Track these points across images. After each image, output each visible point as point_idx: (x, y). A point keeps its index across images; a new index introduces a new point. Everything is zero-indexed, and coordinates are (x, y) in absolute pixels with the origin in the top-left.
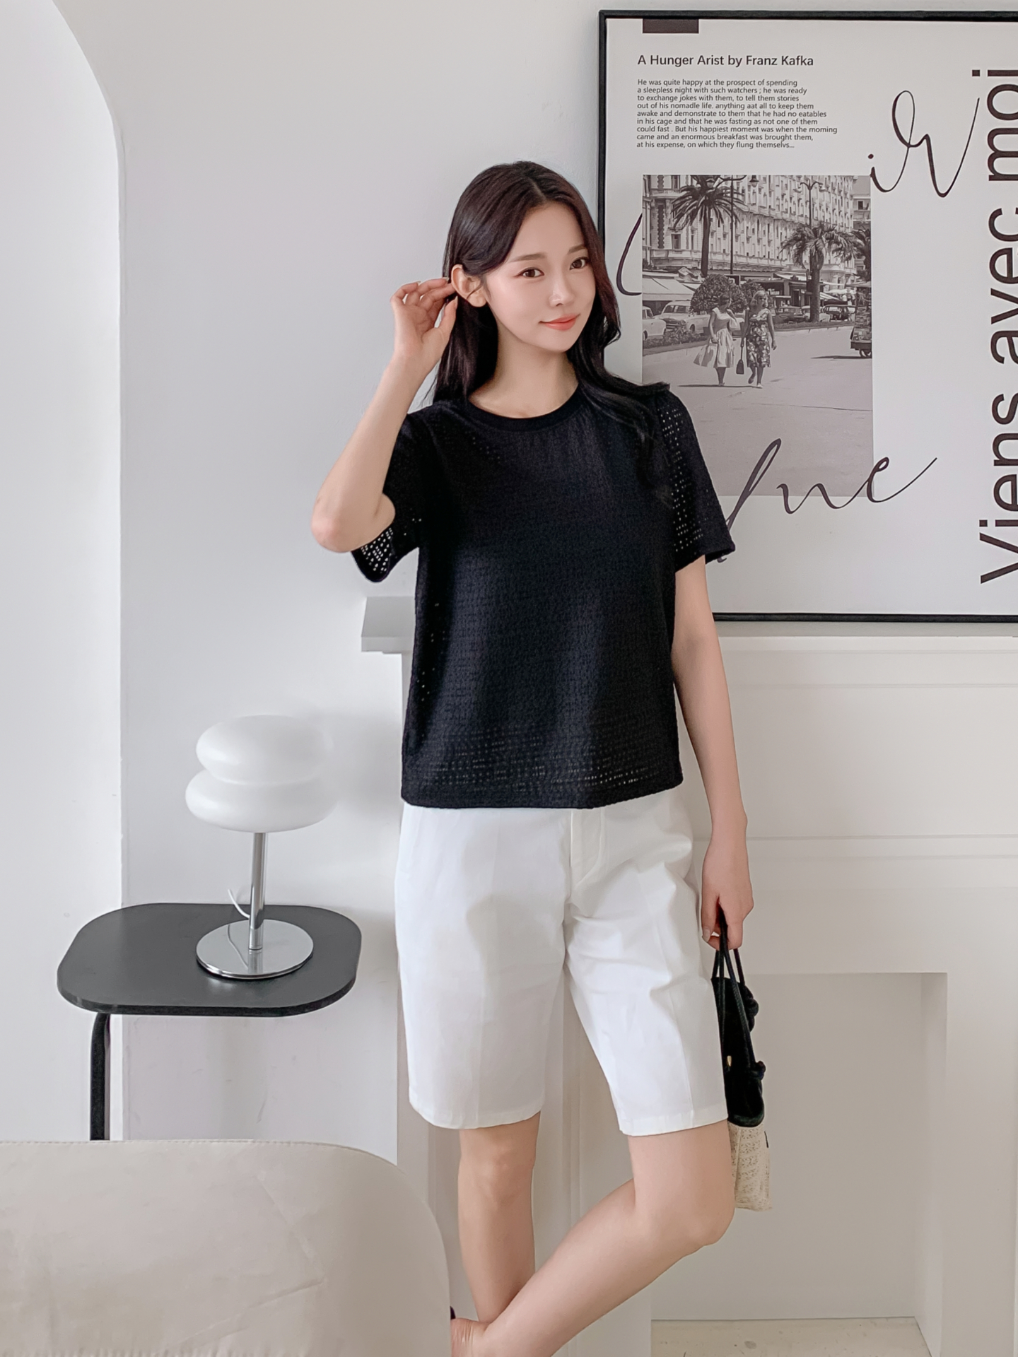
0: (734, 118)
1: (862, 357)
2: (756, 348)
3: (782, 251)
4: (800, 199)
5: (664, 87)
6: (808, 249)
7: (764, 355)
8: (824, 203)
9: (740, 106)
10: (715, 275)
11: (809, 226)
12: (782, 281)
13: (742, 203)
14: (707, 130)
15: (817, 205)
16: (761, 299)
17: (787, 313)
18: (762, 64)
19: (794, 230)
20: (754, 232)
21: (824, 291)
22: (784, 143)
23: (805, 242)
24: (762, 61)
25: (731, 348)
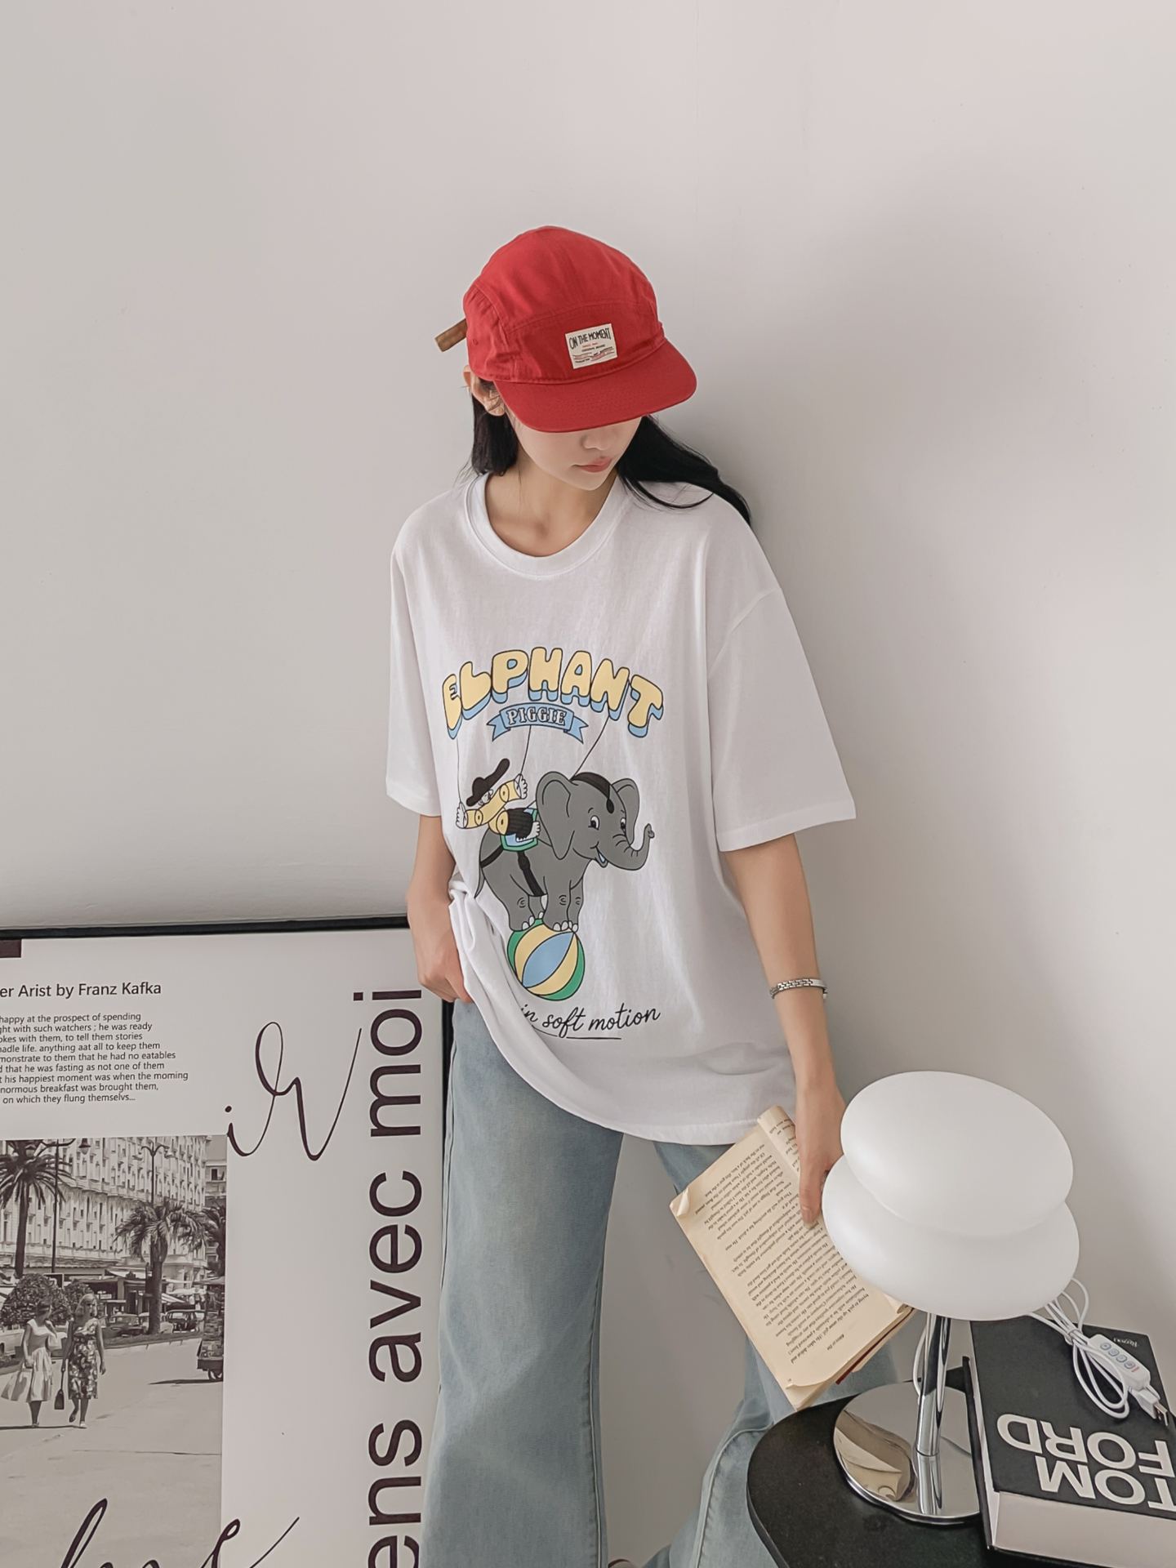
0: (62, 1063)
1: (211, 1380)
2: (80, 1372)
3: (116, 1239)
4: (141, 1168)
6: (149, 1235)
7: (90, 1382)
8: (170, 1173)
9: (70, 1048)
10: (32, 1275)
11: (151, 1204)
12: (116, 1280)
13: (69, 1176)
14: (28, 1080)
15: (161, 1177)
16: (89, 1305)
17: (120, 1323)
18: (98, 993)
19: (132, 1210)
20: (82, 1215)
21: (168, 1292)
22: (123, 1094)
23: (145, 1226)
24: (98, 990)
25: (49, 1374)
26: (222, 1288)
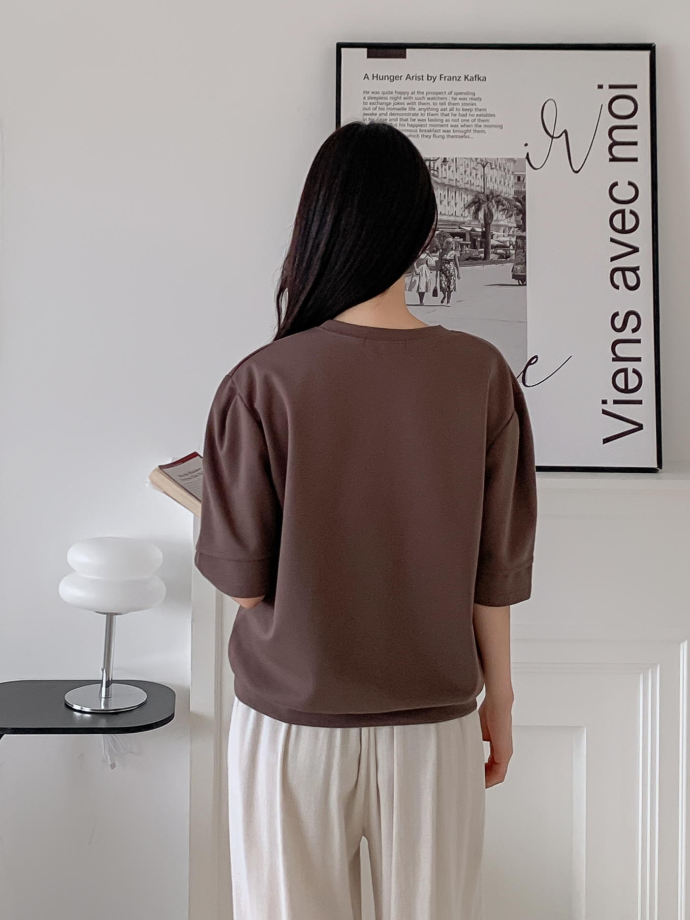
0: (431, 118)
1: (520, 285)
2: (446, 278)
3: (464, 211)
4: (477, 174)
5: (382, 96)
6: (483, 210)
7: (452, 283)
8: (494, 177)
9: (436, 109)
11: (483, 193)
12: (465, 231)
13: (437, 177)
14: (411, 126)
15: (489, 179)
16: (450, 244)
17: (467, 254)
18: (451, 80)
19: (473, 196)
20: (445, 197)
21: (494, 239)
22: (466, 135)
23: (481, 205)
24: (451, 78)
25: (429, 278)
26: (523, 238)
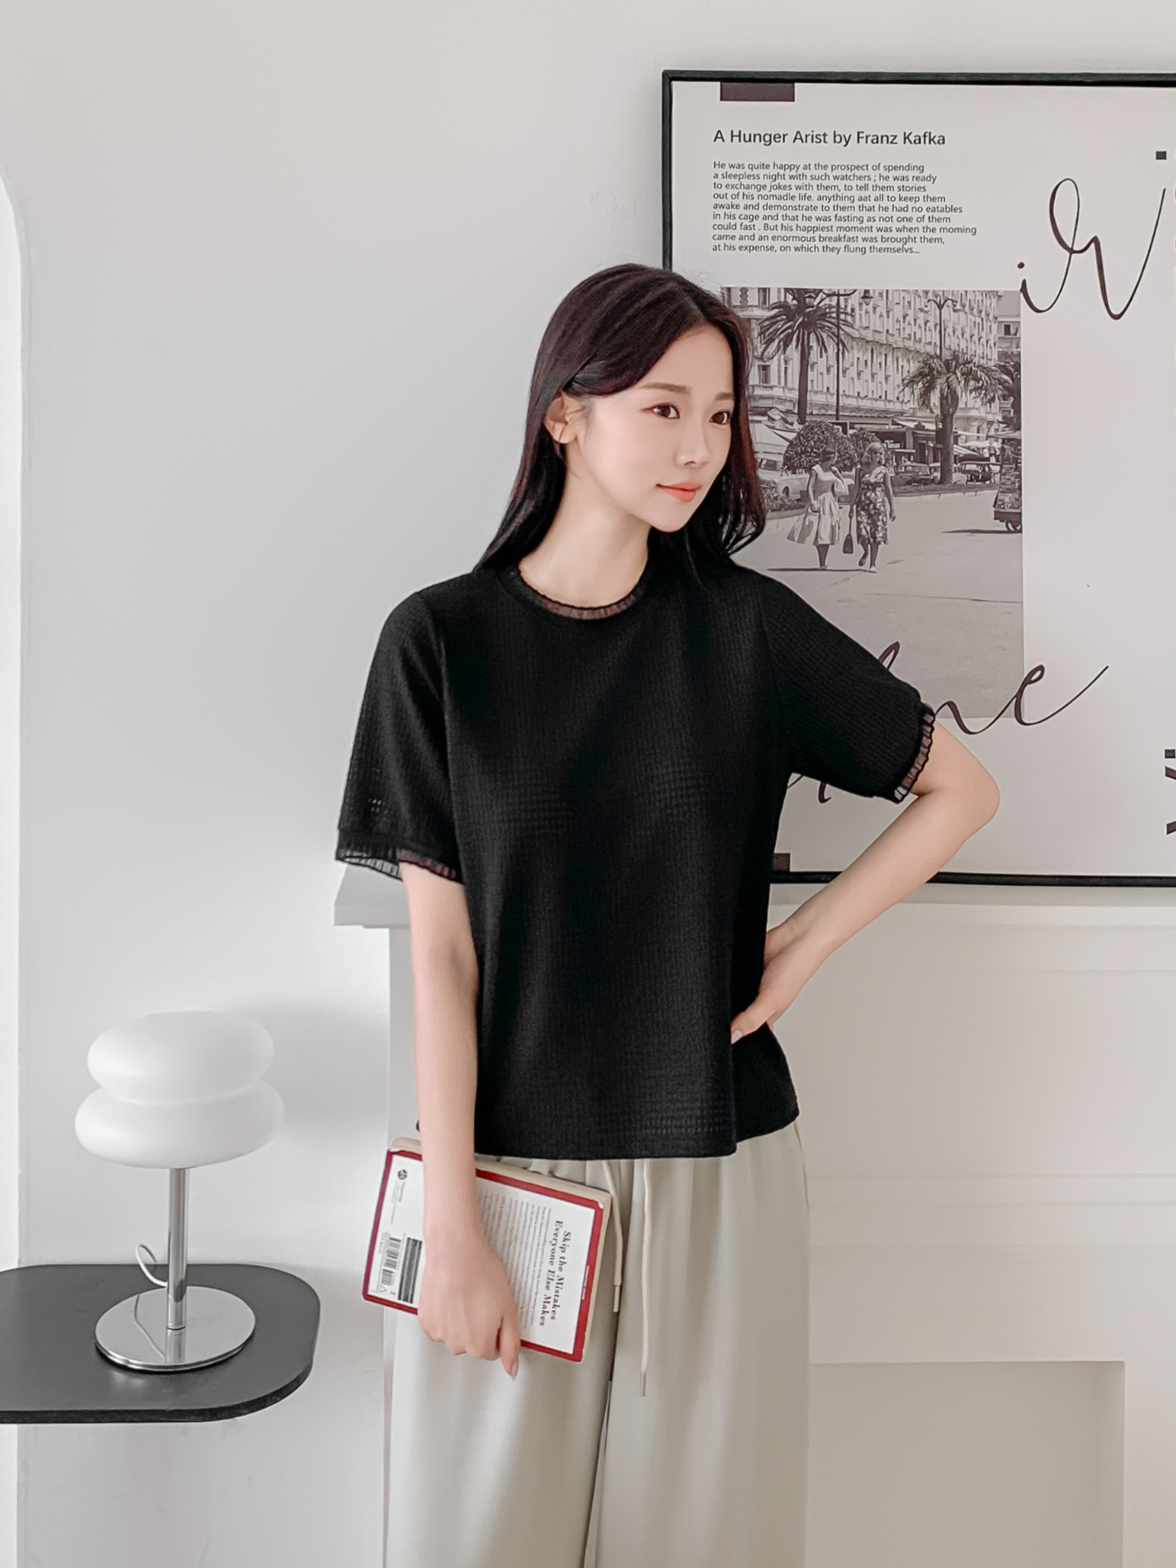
0: (841, 214)
1: (1009, 532)
2: (869, 518)
3: (903, 390)
4: (928, 321)
5: (749, 172)
6: (938, 387)
7: (880, 528)
8: (959, 328)
9: (849, 198)
10: (816, 421)
11: (939, 357)
12: (904, 430)
13: (851, 326)
14: (805, 229)
15: (949, 330)
16: (876, 453)
17: (909, 472)
18: (877, 142)
19: (919, 362)
20: (866, 365)
21: (959, 443)
22: (906, 247)
23: (934, 379)
24: (877, 139)
25: (836, 518)
26: (1019, 442)
